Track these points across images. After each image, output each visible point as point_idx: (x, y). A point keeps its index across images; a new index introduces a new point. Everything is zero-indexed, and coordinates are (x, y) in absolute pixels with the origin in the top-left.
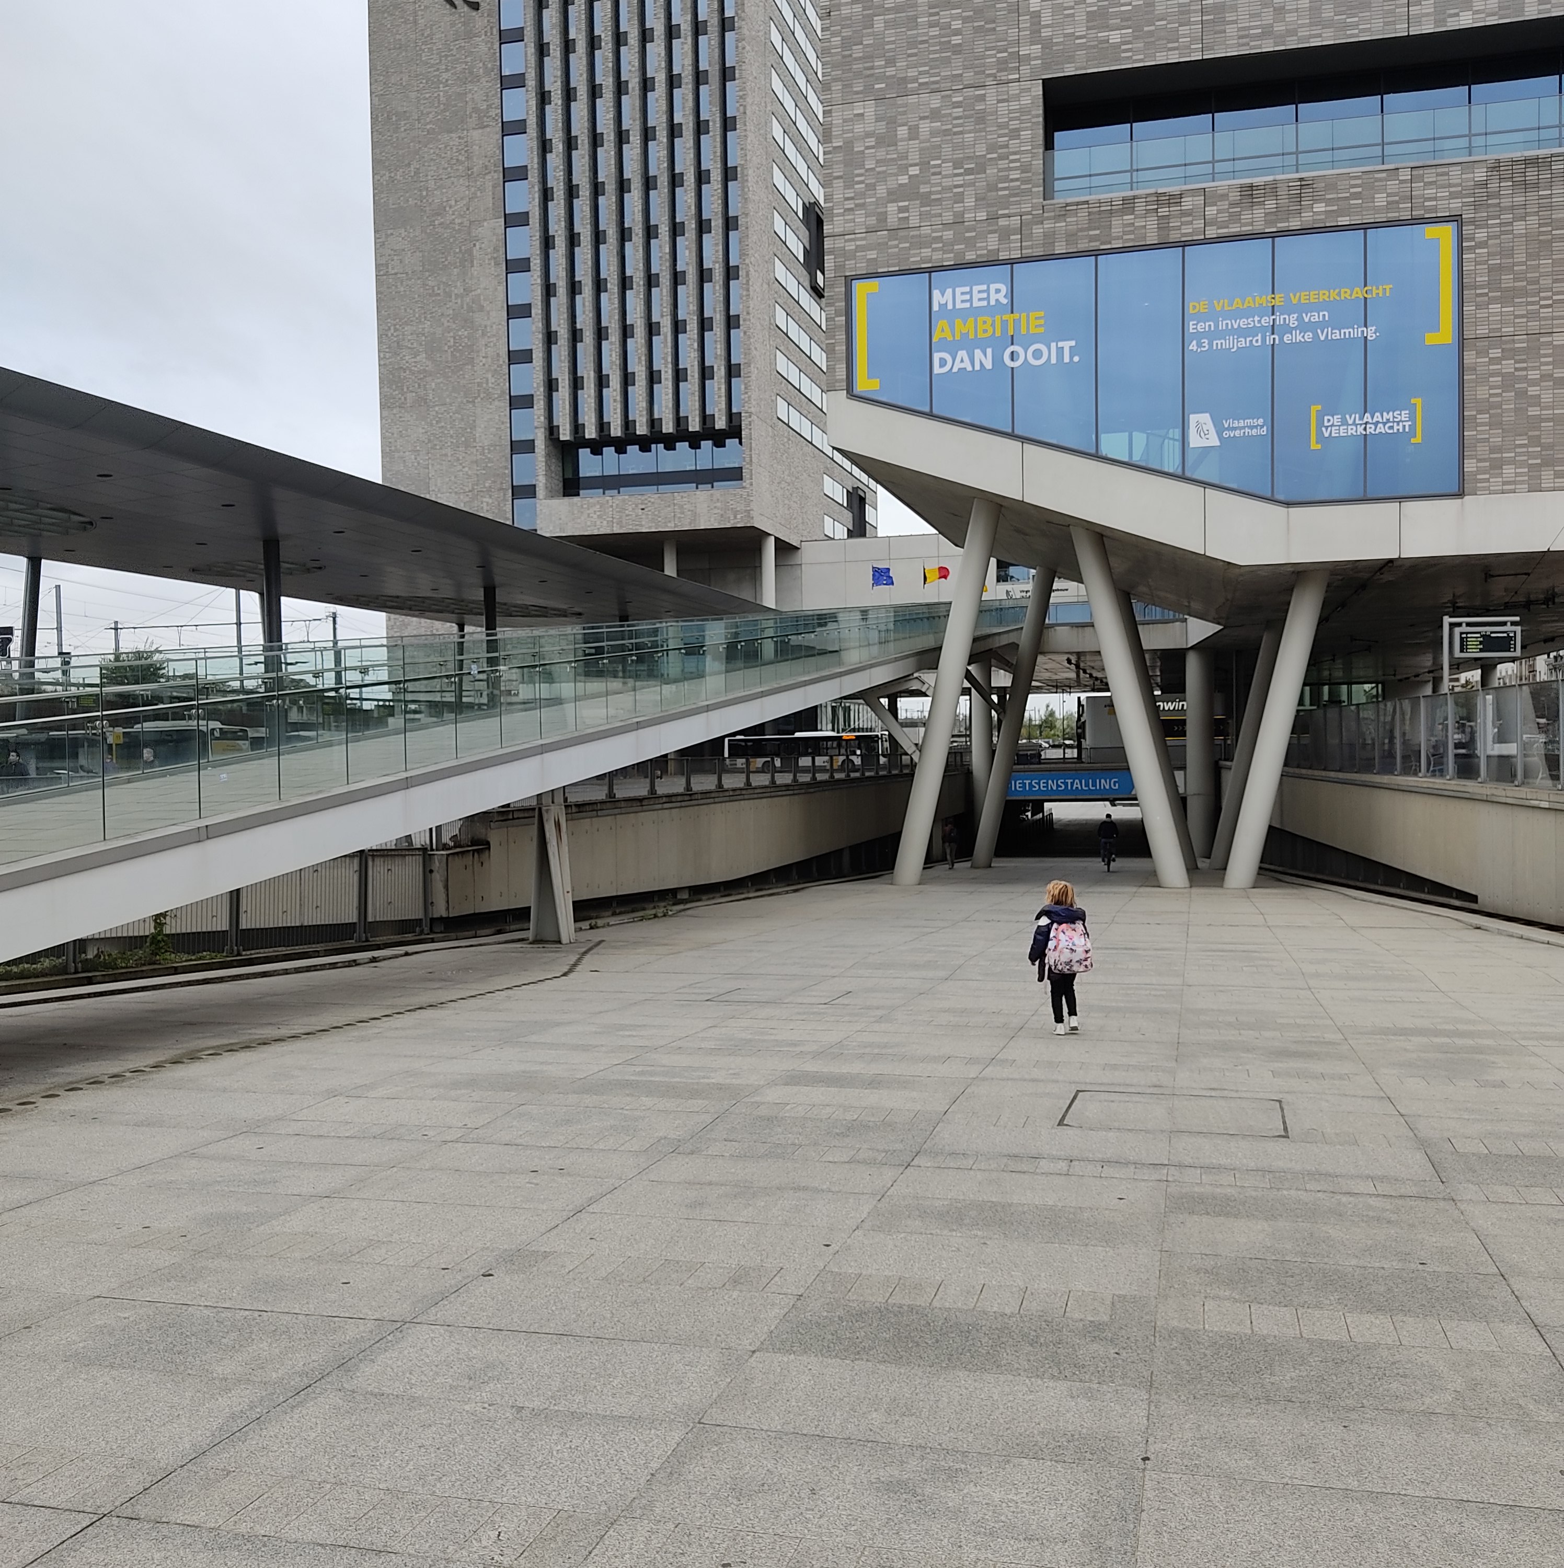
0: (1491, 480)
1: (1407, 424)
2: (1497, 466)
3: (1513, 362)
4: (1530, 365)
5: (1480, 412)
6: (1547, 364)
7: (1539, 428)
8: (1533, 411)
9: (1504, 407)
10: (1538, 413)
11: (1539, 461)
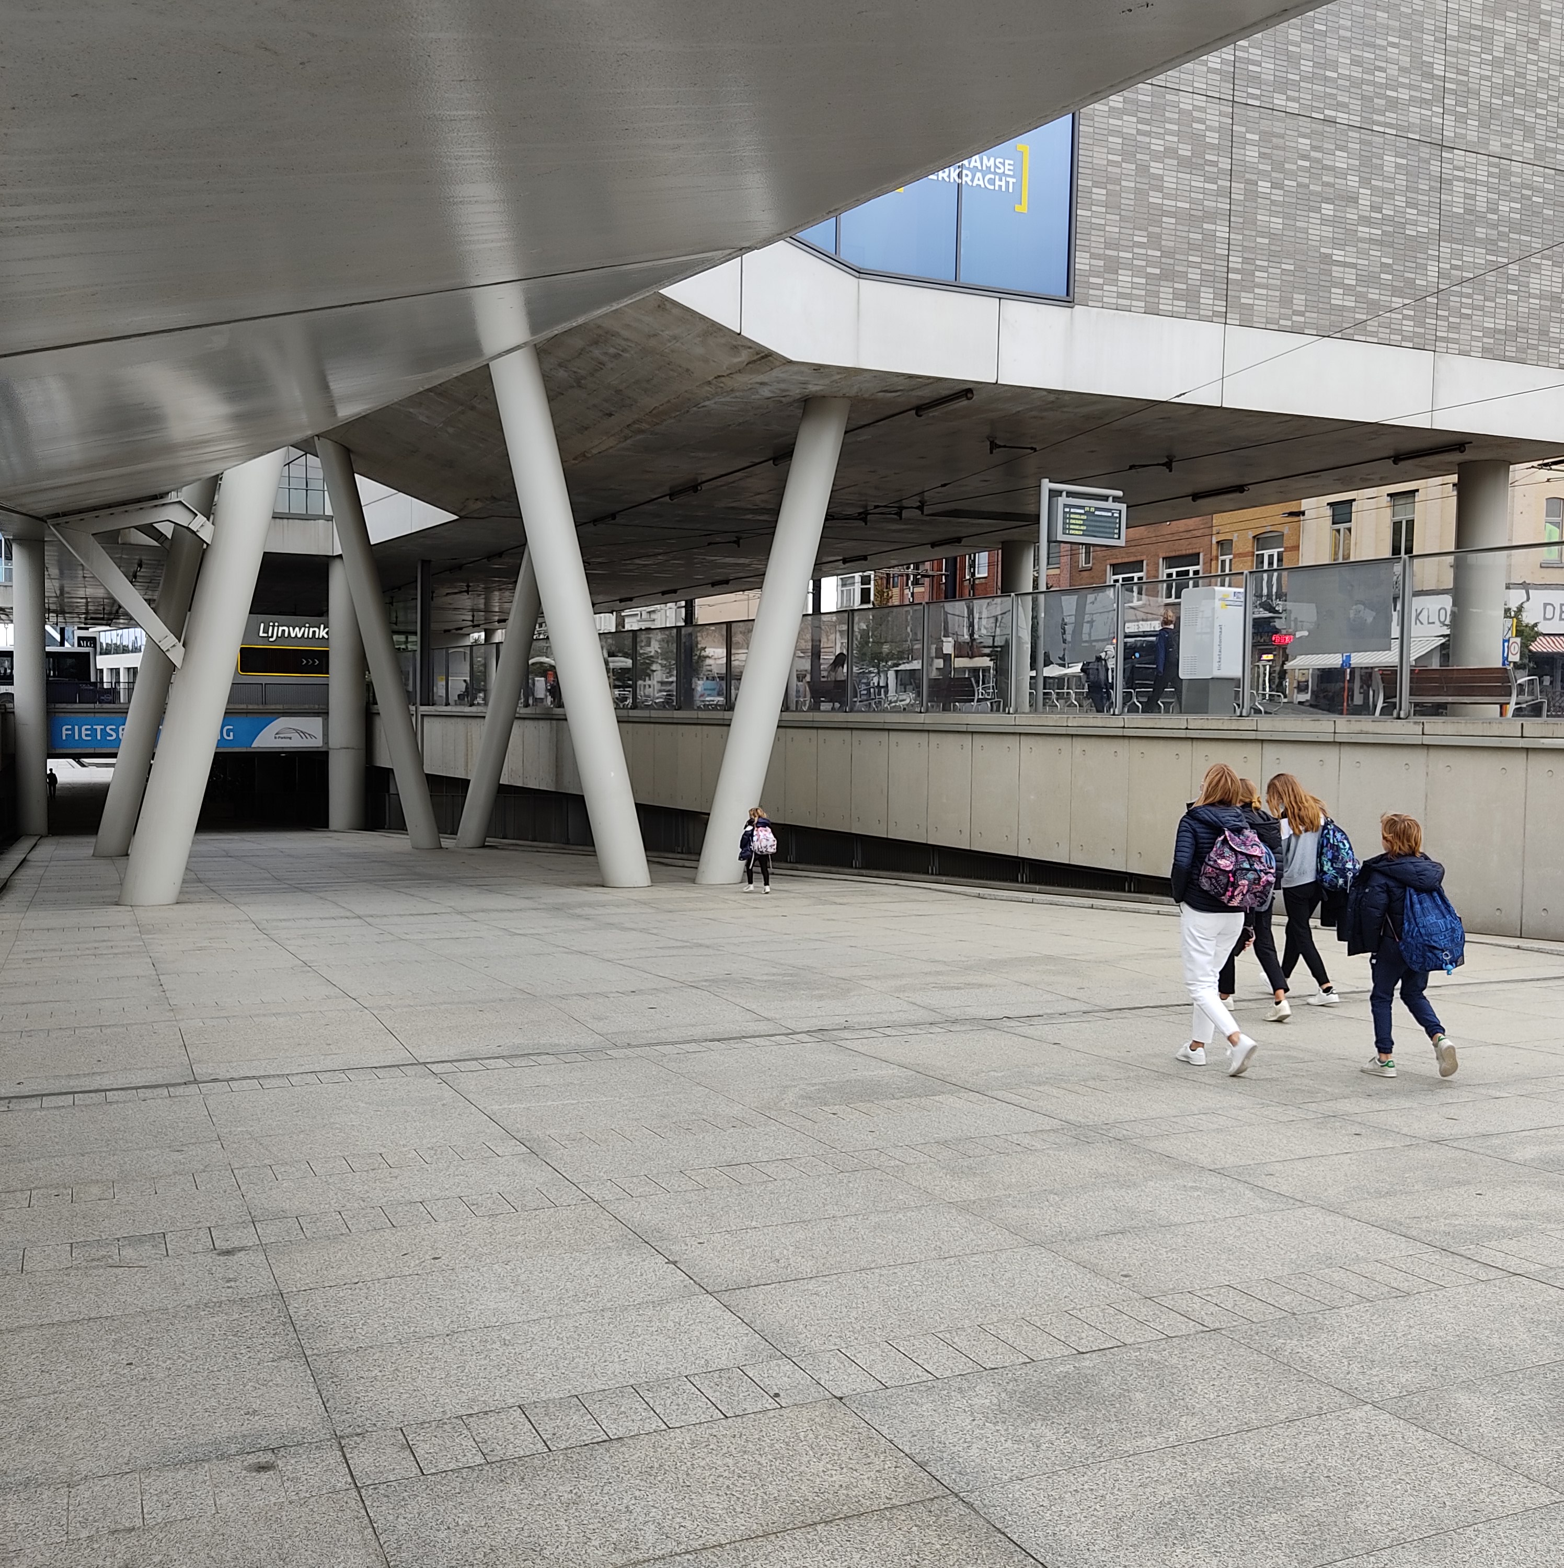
0: (1106, 287)
1: (1011, 180)
2: (1112, 267)
3: (1135, 119)
4: (1154, 129)
5: (1096, 184)
6: (1172, 133)
7: (1160, 224)
8: (1155, 198)
9: (1123, 183)
10: (1160, 201)
11: (1158, 271)
